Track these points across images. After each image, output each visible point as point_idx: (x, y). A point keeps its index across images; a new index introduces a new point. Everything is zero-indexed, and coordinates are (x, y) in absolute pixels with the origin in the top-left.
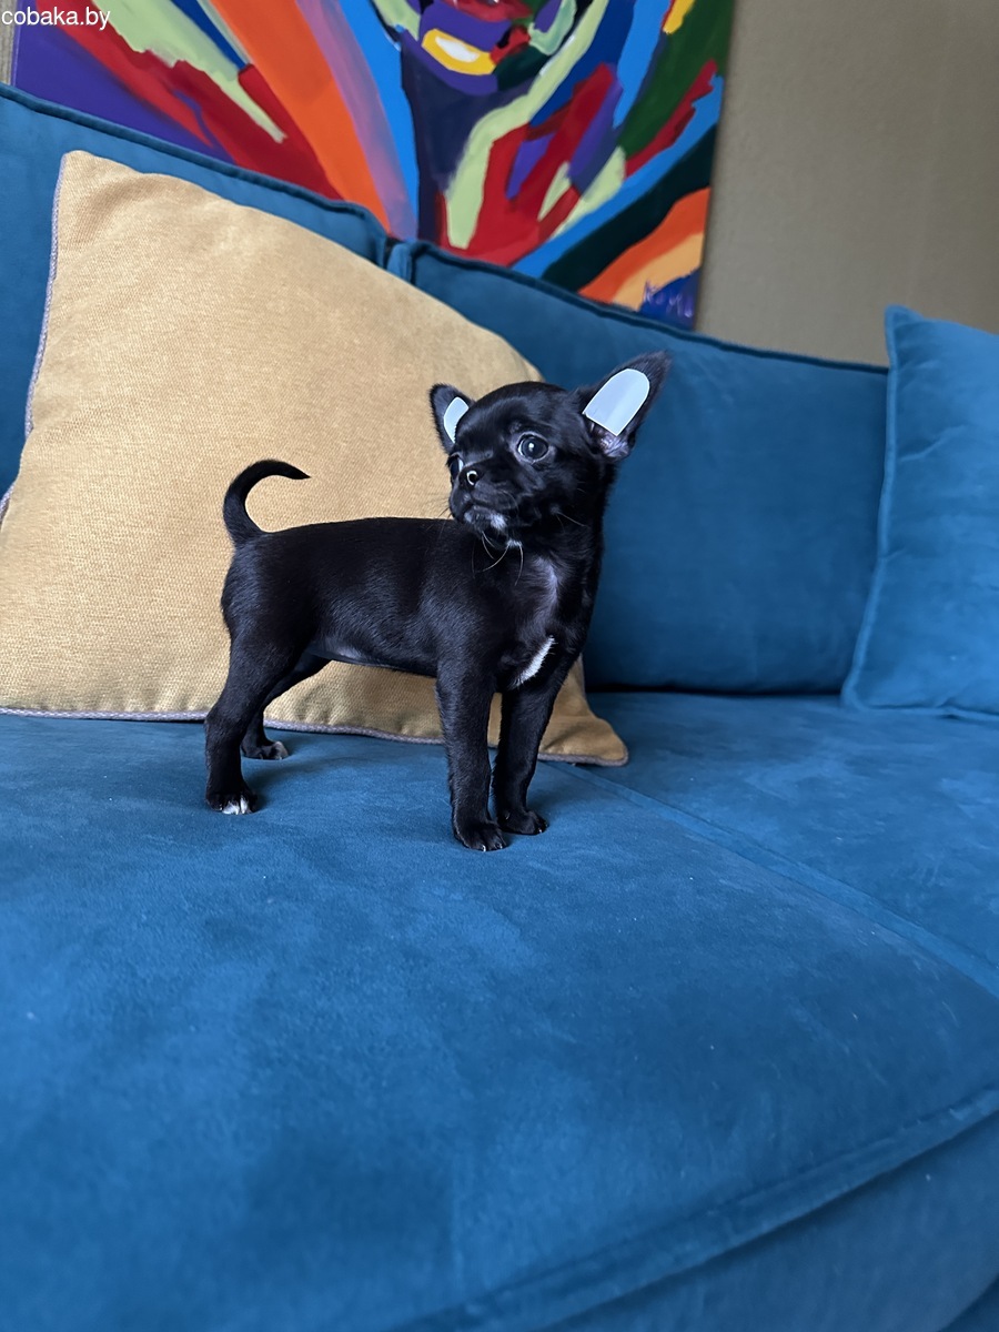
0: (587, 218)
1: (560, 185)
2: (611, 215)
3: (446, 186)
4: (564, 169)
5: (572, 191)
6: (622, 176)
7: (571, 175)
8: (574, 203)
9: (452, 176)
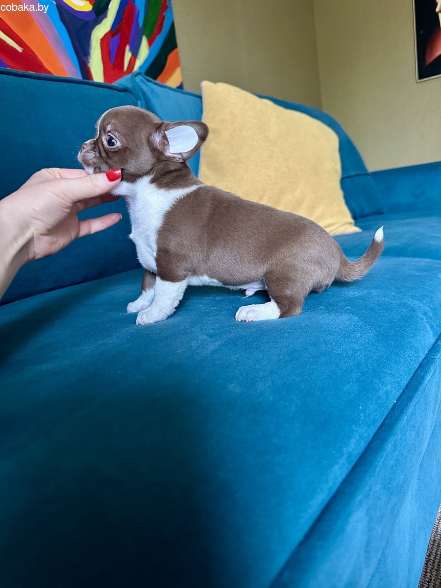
0: (141, 68)
1: (128, 55)
2: (148, 65)
3: (88, 62)
4: (128, 48)
5: (133, 58)
6: (148, 47)
7: (131, 50)
8: (135, 62)
9: (90, 57)
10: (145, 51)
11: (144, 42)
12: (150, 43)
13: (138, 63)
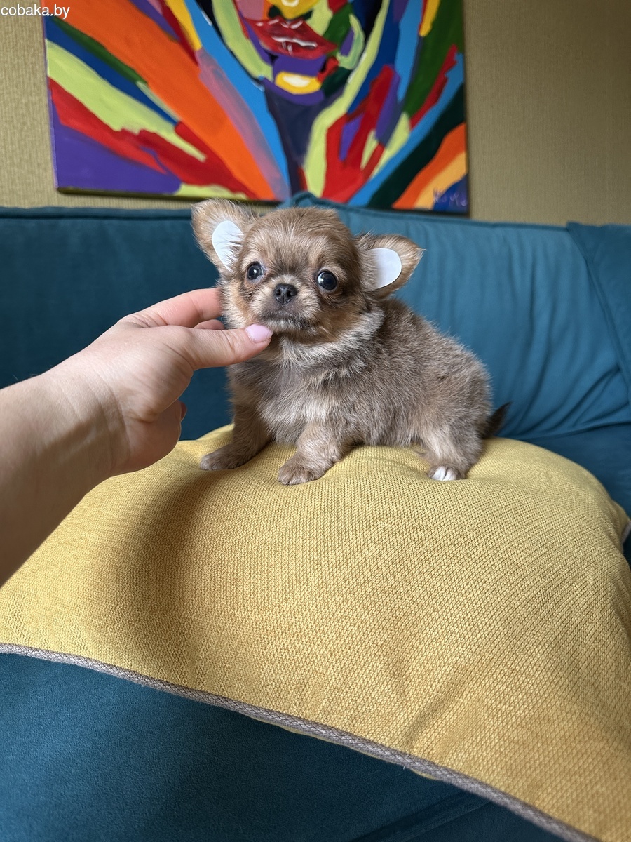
2: (405, 155)
3: (303, 162)
4: (372, 134)
5: (380, 148)
6: (409, 129)
7: (377, 136)
8: (381, 154)
9: (306, 156)
10: (402, 136)
11: (404, 122)
12: (413, 122)
13: (387, 155)
